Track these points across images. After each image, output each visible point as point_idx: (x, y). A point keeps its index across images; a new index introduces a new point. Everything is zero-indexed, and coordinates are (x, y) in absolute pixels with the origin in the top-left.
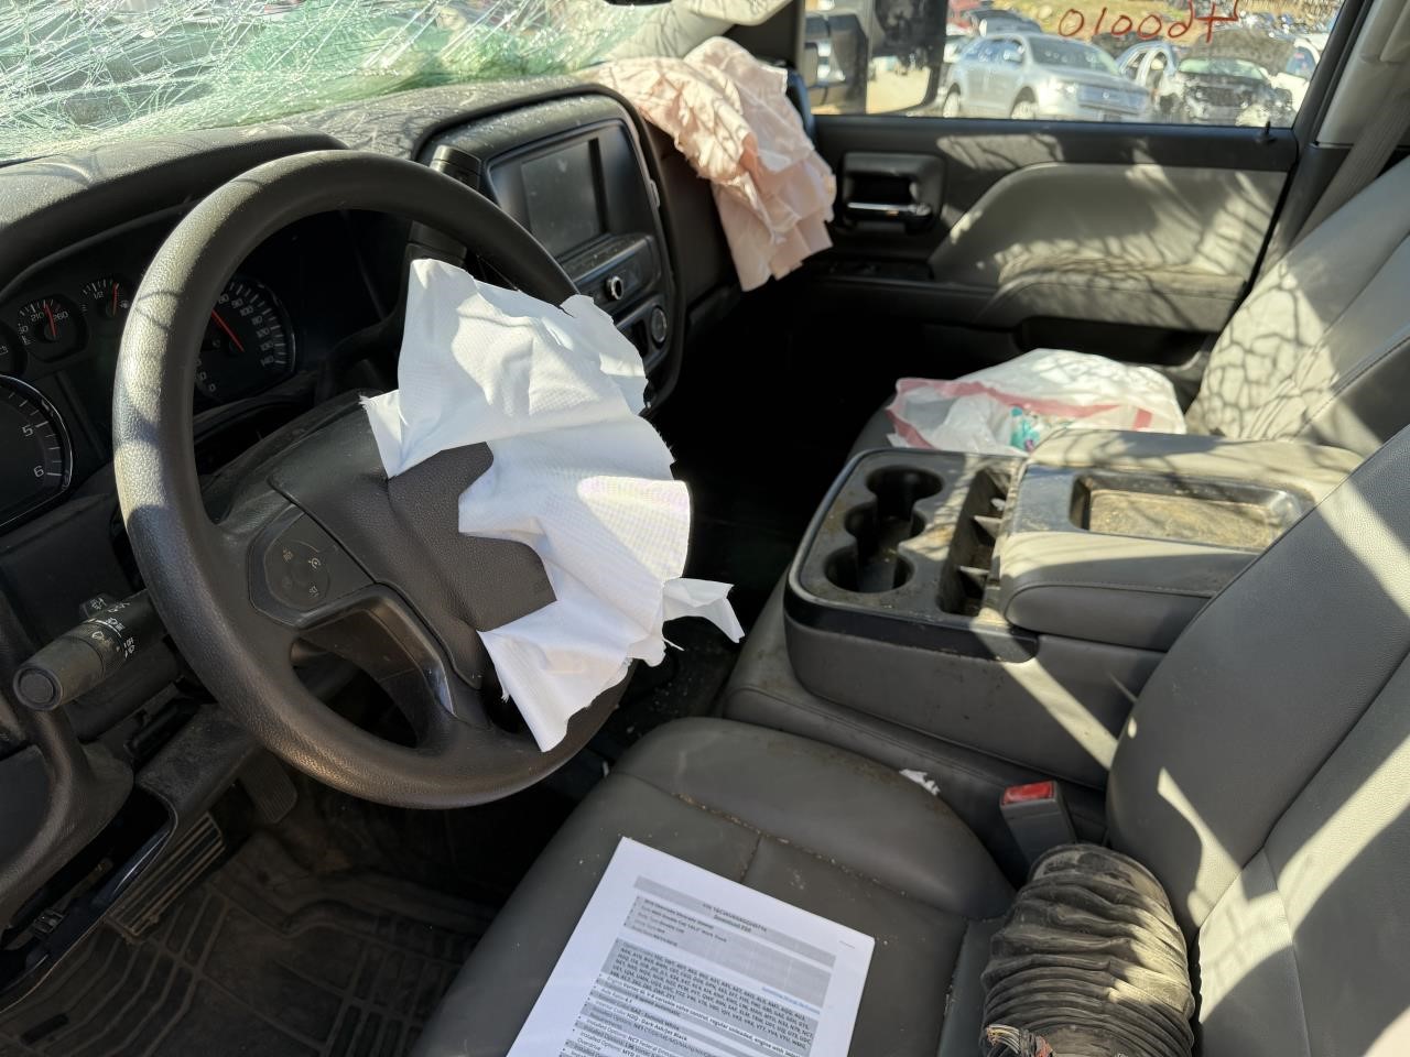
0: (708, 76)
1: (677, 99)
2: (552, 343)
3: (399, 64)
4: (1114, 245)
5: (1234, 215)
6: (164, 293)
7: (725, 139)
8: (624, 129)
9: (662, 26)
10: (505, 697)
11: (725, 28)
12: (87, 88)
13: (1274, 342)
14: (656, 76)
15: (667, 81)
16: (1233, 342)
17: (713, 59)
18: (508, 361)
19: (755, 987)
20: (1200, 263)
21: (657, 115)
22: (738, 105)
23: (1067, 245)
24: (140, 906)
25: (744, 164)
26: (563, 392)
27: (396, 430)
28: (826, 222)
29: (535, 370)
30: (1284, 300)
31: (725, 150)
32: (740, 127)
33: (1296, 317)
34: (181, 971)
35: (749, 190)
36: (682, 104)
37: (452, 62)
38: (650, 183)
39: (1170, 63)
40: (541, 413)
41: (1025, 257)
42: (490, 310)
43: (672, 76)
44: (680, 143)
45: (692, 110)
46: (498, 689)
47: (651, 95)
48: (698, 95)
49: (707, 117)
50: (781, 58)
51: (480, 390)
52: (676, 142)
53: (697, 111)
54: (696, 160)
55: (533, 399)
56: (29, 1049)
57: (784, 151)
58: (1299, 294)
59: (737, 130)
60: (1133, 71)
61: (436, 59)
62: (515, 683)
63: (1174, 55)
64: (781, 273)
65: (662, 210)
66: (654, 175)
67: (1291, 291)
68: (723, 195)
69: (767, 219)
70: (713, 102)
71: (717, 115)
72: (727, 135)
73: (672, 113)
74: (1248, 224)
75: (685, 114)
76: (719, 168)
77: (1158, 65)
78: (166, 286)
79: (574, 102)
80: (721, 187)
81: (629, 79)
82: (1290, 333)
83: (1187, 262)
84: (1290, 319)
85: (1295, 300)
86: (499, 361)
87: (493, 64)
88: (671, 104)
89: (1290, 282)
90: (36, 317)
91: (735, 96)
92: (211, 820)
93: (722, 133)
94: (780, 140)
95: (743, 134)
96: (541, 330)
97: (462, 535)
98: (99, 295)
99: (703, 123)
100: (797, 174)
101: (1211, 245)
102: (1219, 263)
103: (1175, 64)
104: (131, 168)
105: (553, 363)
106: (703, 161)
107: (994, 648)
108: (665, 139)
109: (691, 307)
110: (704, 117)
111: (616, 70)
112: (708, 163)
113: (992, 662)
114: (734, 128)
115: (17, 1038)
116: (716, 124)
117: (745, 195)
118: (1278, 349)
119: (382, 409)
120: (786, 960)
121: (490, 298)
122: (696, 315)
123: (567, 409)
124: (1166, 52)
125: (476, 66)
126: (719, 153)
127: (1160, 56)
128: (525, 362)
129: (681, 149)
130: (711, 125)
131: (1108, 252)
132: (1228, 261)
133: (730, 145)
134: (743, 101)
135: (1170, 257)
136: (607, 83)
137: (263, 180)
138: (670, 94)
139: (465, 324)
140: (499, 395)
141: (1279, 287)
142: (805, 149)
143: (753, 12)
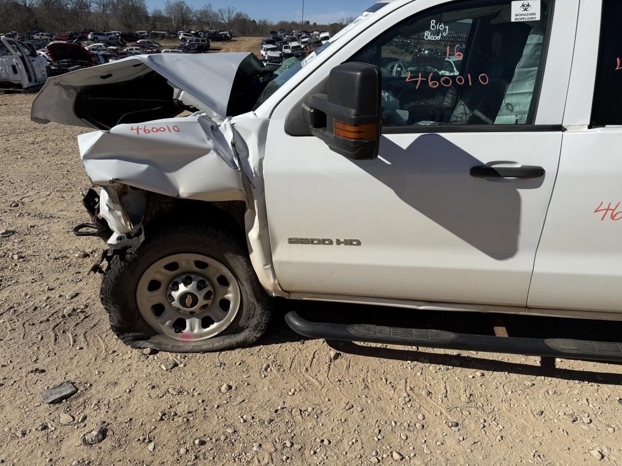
4: (427, 101)
5: (450, 93)
13: (461, 115)
16: (454, 116)
20: (445, 103)
23: (417, 102)
30: (462, 107)
33: (465, 109)
39: (404, 69)
41: (409, 106)
58: (465, 105)
60: (391, 72)
63: (404, 65)
67: (463, 104)
74: (453, 94)
77: (399, 69)
82: (464, 112)
83: (442, 103)
84: (464, 110)
85: (464, 106)
89: (463, 103)
101: (446, 99)
102: (448, 103)
103: (405, 69)
118: (462, 116)
124: (402, 64)
127: (399, 66)
131: (426, 103)
132: (450, 102)
135: (438, 102)
141: (461, 104)
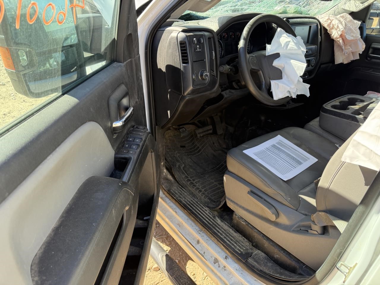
0: (339, 19)
1: (331, 22)
2: (293, 41)
3: (280, 10)
6: (250, 25)
7: (338, 31)
8: (317, 26)
9: (335, 11)
10: (271, 91)
11: (350, 12)
12: (237, 7)
14: (327, 18)
15: (330, 19)
17: (342, 17)
18: (286, 42)
19: (295, 156)
21: (326, 26)
22: (344, 26)
24: (201, 133)
25: (341, 36)
26: (293, 47)
27: (269, 50)
28: (359, 54)
29: (290, 44)
31: (338, 33)
32: (342, 28)
34: (200, 149)
35: (341, 41)
36: (331, 24)
37: (289, 10)
38: (319, 36)
40: (289, 50)
42: (286, 36)
43: (331, 18)
44: (329, 31)
45: (333, 25)
46: (270, 89)
47: (325, 21)
48: (335, 22)
49: (336, 27)
50: (362, 20)
51: (282, 45)
52: (328, 31)
53: (334, 25)
54: (331, 35)
55: (288, 48)
56: (180, 148)
57: (352, 36)
59: (341, 29)
61: (286, 10)
62: (273, 89)
64: (345, 62)
65: (321, 42)
66: (321, 35)
68: (336, 44)
69: (343, 48)
70: (338, 23)
71: (338, 26)
72: (339, 30)
73: (329, 25)
75: (331, 25)
76: (336, 37)
78: (250, 24)
79: (309, 19)
80: (335, 41)
81: (322, 18)
86: (285, 42)
87: (296, 12)
88: (329, 23)
90: (224, 35)
91: (344, 24)
92: (212, 127)
93: (338, 30)
94: (352, 34)
95: (342, 30)
96: (292, 39)
97: (273, 66)
98: (231, 34)
99: (335, 27)
100: (355, 42)
104: (247, 13)
105: (293, 44)
106: (332, 35)
107: (359, 120)
108: (326, 30)
109: (322, 64)
110: (335, 26)
111: (320, 16)
112: (333, 36)
113: (358, 123)
114: (340, 29)
115: (179, 146)
116: (337, 28)
117: (340, 43)
119: (268, 46)
120: (301, 156)
121: (286, 35)
122: (322, 66)
123: (292, 50)
125: (293, 12)
126: (336, 34)
128: (289, 43)
129: (329, 32)
130: (336, 28)
133: (339, 32)
134: (346, 25)
136: (317, 17)
137: (263, 15)
138: (329, 21)
139: (282, 37)
140: (284, 46)
142: (358, 37)
143: (356, 9)
